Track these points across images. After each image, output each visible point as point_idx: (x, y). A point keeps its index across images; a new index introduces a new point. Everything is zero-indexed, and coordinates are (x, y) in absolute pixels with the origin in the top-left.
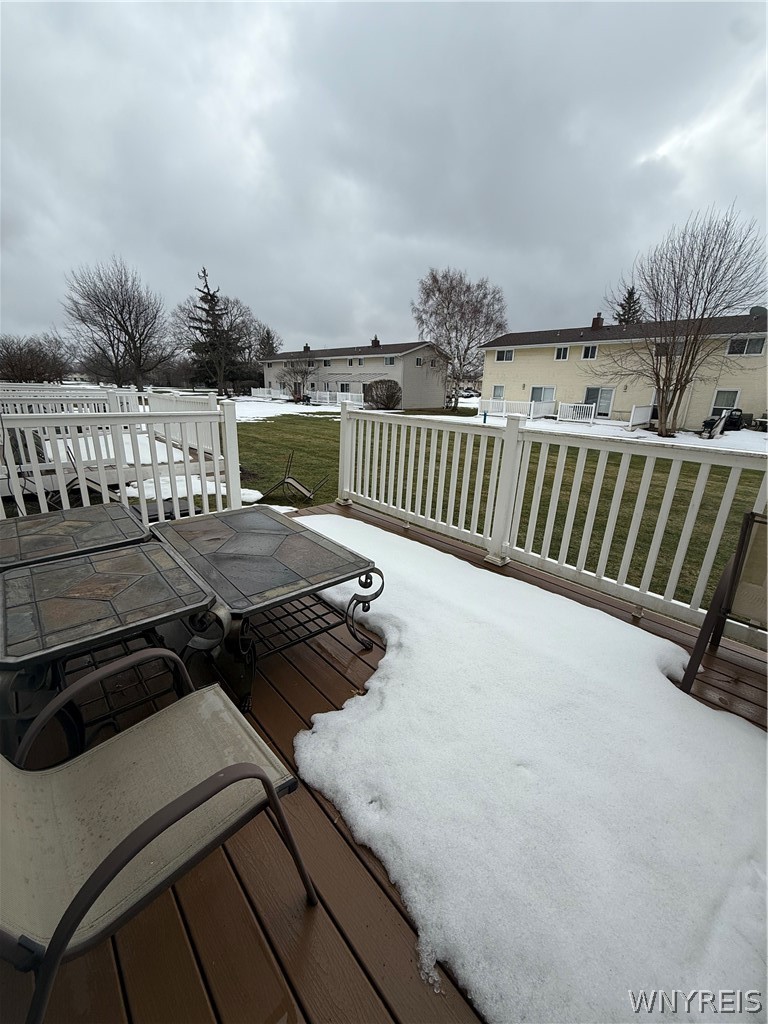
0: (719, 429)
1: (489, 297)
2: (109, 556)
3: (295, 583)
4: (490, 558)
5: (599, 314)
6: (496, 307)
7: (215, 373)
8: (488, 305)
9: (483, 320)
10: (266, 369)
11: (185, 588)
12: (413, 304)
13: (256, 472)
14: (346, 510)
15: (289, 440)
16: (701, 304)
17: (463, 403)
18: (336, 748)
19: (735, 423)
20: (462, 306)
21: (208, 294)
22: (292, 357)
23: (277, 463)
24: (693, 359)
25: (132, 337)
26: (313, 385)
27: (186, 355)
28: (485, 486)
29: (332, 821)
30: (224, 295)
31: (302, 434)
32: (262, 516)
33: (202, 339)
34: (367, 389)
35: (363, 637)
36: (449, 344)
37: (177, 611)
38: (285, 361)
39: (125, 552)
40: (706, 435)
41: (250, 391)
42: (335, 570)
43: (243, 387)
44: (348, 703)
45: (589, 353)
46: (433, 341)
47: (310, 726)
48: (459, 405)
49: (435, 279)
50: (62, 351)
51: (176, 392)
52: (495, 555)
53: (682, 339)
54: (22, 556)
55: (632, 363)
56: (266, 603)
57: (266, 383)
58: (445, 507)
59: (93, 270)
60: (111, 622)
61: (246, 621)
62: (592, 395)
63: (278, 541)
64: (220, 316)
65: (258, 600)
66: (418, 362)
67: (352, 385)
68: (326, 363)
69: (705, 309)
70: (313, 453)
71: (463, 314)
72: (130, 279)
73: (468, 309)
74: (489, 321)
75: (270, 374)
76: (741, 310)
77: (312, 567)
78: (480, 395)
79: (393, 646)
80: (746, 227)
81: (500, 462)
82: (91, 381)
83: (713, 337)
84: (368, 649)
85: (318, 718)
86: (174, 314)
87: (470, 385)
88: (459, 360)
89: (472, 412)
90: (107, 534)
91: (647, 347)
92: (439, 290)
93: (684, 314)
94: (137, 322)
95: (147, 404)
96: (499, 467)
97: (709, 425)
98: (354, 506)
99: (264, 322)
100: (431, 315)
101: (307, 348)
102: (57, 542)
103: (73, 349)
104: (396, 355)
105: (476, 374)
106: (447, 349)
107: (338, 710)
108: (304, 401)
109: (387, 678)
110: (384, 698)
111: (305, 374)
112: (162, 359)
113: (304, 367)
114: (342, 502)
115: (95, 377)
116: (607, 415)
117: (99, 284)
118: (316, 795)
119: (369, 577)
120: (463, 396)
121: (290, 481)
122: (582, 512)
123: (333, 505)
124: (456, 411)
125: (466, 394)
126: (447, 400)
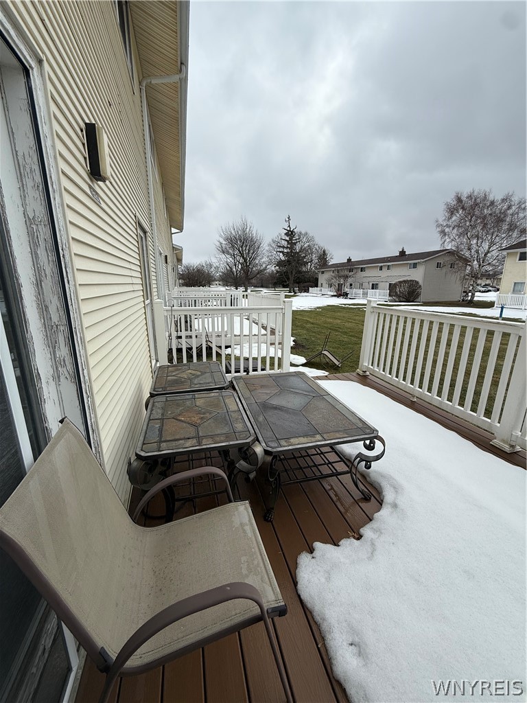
1: (514, 208)
2: (204, 395)
3: (313, 436)
4: (496, 442)
6: (521, 215)
7: (288, 279)
8: (512, 215)
9: (505, 227)
10: (320, 275)
11: (239, 427)
12: (437, 221)
13: (304, 344)
14: (364, 380)
15: (330, 323)
17: (479, 297)
18: (328, 579)
20: (484, 218)
21: (290, 231)
22: (338, 267)
23: (319, 339)
25: (245, 260)
26: (351, 285)
27: (273, 268)
28: (498, 371)
29: (317, 645)
30: (299, 231)
31: (339, 319)
32: (299, 379)
33: (283, 258)
34: (392, 287)
35: (364, 488)
36: (469, 249)
37: (231, 443)
38: (333, 269)
39: (213, 394)
41: (308, 290)
42: (345, 431)
43: (304, 287)
44: (343, 542)
46: (454, 248)
47: (311, 551)
48: (476, 299)
49: (459, 200)
50: (212, 270)
51: (265, 290)
52: (503, 441)
54: (164, 388)
56: (290, 448)
57: (319, 284)
58: (452, 385)
59: (231, 224)
60: (195, 441)
61: (275, 457)
63: (307, 400)
64: (295, 244)
65: (285, 444)
66: (438, 265)
67: (381, 285)
68: (362, 270)
70: (345, 333)
71: (486, 224)
72: (248, 228)
73: (490, 220)
74: (512, 227)
75: (322, 279)
77: (327, 425)
78: (498, 290)
79: (389, 504)
81: (517, 350)
82: (224, 285)
84: (366, 499)
85: (318, 545)
86: (269, 245)
87: (488, 282)
88: (479, 262)
89: (490, 305)
90: (206, 381)
92: (463, 208)
94: (249, 251)
95: (247, 298)
96: (515, 355)
98: (371, 377)
99: (322, 245)
100: (454, 228)
101: (349, 260)
102: (182, 382)
103: (217, 268)
104: (419, 261)
105: (496, 272)
106: (467, 254)
107: (335, 545)
108: (343, 296)
109: (379, 531)
110: (374, 550)
111: (346, 277)
112: (260, 272)
113: (346, 273)
114: (361, 373)
115: (225, 283)
117: (233, 232)
118: (308, 613)
119: (372, 442)
120: (480, 291)
121: (325, 353)
123: (354, 374)
124: (472, 304)
125: (484, 289)
126: (464, 294)
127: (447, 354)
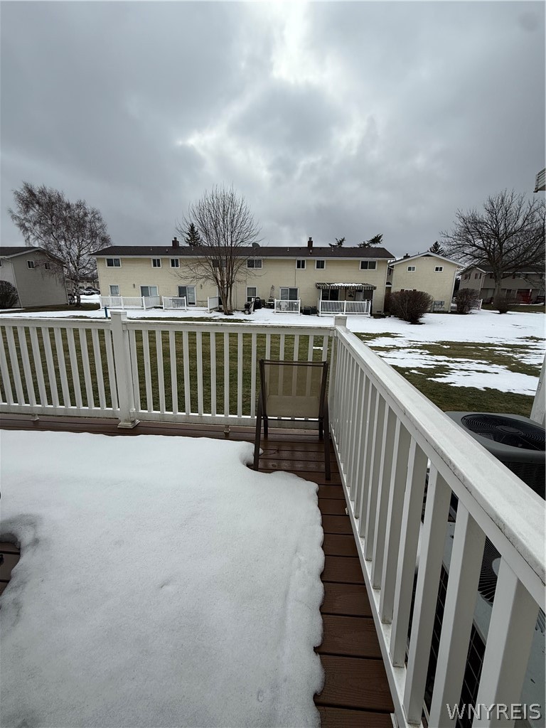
0: (252, 309)
1: (90, 216)
4: (122, 424)
5: (175, 238)
6: (98, 224)
8: (90, 222)
9: (88, 233)
12: (11, 212)
16: (229, 238)
17: (85, 299)
19: (259, 305)
20: (65, 220)
24: (232, 269)
36: (60, 250)
40: (247, 312)
45: (174, 263)
46: (42, 247)
48: (82, 301)
49: (31, 193)
52: (126, 421)
53: (224, 258)
55: (201, 271)
62: (182, 291)
66: (30, 265)
69: (232, 242)
71: (68, 226)
73: (71, 223)
74: (94, 235)
76: (247, 244)
78: (100, 293)
79: (28, 546)
80: (241, 200)
83: (239, 257)
87: (89, 285)
88: (74, 264)
89: (95, 307)
91: (207, 262)
92: (38, 203)
93: (222, 243)
97: (247, 307)
100: (35, 224)
104: (3, 257)
105: (93, 275)
106: (59, 255)
116: (194, 304)
120: (85, 294)
122: (193, 370)
124: (79, 306)
125: (87, 292)
126: (70, 297)
127: (68, 361)
